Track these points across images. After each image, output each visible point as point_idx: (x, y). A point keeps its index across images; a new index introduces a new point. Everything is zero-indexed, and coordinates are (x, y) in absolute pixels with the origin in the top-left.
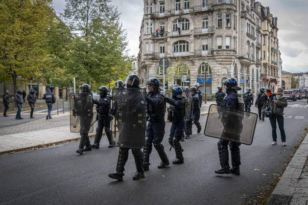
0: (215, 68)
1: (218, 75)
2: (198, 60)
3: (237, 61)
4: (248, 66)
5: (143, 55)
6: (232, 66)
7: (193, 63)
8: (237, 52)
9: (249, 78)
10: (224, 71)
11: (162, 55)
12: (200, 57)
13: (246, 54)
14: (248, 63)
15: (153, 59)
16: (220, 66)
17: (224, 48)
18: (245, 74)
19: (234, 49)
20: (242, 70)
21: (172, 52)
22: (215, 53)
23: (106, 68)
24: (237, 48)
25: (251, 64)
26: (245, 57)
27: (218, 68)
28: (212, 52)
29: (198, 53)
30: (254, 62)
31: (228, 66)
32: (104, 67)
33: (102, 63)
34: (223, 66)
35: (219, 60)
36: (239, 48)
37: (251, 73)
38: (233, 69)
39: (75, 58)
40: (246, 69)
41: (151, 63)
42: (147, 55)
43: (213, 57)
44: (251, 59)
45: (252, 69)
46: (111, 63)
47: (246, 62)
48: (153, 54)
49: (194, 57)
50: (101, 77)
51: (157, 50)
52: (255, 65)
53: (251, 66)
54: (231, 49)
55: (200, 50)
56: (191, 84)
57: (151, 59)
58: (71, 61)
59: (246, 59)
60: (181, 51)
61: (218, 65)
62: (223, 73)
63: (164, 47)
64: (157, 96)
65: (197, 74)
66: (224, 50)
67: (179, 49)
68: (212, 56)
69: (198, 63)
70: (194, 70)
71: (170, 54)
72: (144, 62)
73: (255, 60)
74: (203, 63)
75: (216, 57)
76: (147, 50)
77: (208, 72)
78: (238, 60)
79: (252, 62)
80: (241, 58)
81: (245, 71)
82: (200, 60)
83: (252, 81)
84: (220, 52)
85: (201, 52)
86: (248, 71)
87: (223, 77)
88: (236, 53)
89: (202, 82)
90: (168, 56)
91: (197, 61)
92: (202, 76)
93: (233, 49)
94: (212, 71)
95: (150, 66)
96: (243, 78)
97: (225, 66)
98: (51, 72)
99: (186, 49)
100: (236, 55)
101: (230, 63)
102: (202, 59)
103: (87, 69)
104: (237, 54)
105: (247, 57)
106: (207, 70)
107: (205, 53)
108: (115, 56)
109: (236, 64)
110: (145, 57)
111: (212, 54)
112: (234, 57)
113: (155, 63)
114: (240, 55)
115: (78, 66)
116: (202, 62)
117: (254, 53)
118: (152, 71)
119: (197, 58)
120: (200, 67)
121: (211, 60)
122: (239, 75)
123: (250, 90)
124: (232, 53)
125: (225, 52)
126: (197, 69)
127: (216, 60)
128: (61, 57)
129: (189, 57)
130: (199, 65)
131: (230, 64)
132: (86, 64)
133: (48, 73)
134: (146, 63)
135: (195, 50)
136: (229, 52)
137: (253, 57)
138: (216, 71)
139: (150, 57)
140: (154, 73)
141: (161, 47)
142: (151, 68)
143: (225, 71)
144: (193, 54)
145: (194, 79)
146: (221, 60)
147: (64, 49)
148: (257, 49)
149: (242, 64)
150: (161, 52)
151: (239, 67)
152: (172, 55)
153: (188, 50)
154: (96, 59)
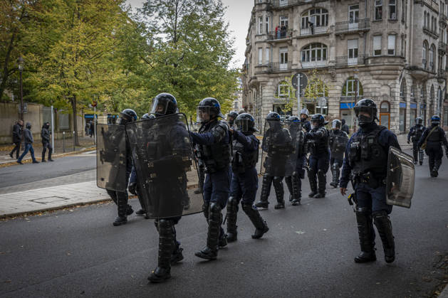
0: (369, 86)
1: (375, 97)
2: (342, 73)
3: (406, 74)
4: (424, 81)
5: (253, 67)
6: (398, 81)
7: (333, 78)
8: (407, 58)
9: (425, 101)
10: (383, 91)
11: (284, 67)
12: (345, 68)
13: (421, 61)
14: (425, 76)
15: (269, 73)
16: (377, 82)
17: (386, 53)
18: (419, 95)
19: (402, 54)
20: (413, 88)
21: (300, 62)
22: (370, 61)
23: (204, 88)
24: (407, 53)
25: (429, 79)
26: (419, 66)
27: (375, 86)
28: (365, 60)
29: (341, 61)
30: (435, 74)
31: (391, 82)
32: (201, 86)
33: (197, 81)
34: (382, 82)
35: (377, 72)
36: (410, 52)
37: (429, 92)
38: (398, 86)
39: (161, 74)
40: (421, 86)
41: (266, 79)
42: (260, 67)
43: (366, 68)
44: (430, 70)
45: (431, 85)
46: (211, 81)
47: (421, 75)
48: (270, 65)
49: (335, 68)
50: (197, 102)
51: (276, 59)
52: (436, 80)
53: (429, 81)
54: (397, 55)
55: (345, 57)
56: (330, 112)
57: (265, 72)
58: (155, 78)
59: (421, 69)
60: (313, 60)
61: (373, 81)
62: (382, 93)
63: (286, 54)
64: (213, 129)
65: (340, 96)
66: (385, 57)
67: (310, 56)
68: (365, 66)
69: (341, 79)
70: (335, 90)
71: (296, 65)
72: (256, 78)
73: (437, 71)
74: (350, 78)
75: (372, 68)
76: (260, 59)
77: (358, 92)
78: (407, 72)
79: (431, 75)
80: (412, 69)
81: (419, 90)
82: (344, 73)
83: (430, 105)
84: (378, 60)
85: (347, 61)
86: (424, 90)
87: (382, 100)
88: (405, 61)
89: (349, 107)
90: (293, 68)
91: (340, 75)
92: (348, 99)
93: (400, 54)
94: (365, 91)
95: (264, 83)
96: (415, 100)
97: (386, 82)
98: (121, 95)
99: (322, 56)
100: (405, 63)
101: (393, 77)
102: (349, 72)
103: (176, 90)
104: (407, 63)
105: (423, 66)
106: (355, 89)
107: (353, 62)
108: (217, 70)
109: (404, 79)
110: (257, 70)
111: (364, 63)
112: (402, 68)
113: (272, 80)
114: (411, 64)
115: (164, 87)
116: (348, 76)
117: (434, 59)
118: (267, 91)
119: (340, 70)
120: (345, 85)
121: (362, 73)
122: (408, 96)
123: (420, 121)
124: (398, 61)
125: (386, 60)
126: (339, 88)
127: (372, 72)
128: (140, 74)
129: (326, 68)
130: (343, 82)
131: (395, 79)
132: (175, 83)
133: (116, 97)
134: (259, 79)
135: (336, 58)
136: (392, 60)
137: (433, 67)
138: (370, 90)
139: (265, 69)
140: (271, 94)
141: (282, 54)
142: (266, 87)
143: (386, 90)
144: (333, 64)
145: (335, 104)
146: (380, 72)
147: (142, 61)
148: (439, 54)
149: (414, 79)
150: (282, 62)
151: (409, 83)
152: (299, 67)
153: (325, 58)
154: (191, 76)
